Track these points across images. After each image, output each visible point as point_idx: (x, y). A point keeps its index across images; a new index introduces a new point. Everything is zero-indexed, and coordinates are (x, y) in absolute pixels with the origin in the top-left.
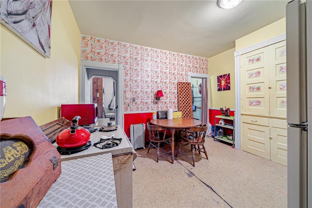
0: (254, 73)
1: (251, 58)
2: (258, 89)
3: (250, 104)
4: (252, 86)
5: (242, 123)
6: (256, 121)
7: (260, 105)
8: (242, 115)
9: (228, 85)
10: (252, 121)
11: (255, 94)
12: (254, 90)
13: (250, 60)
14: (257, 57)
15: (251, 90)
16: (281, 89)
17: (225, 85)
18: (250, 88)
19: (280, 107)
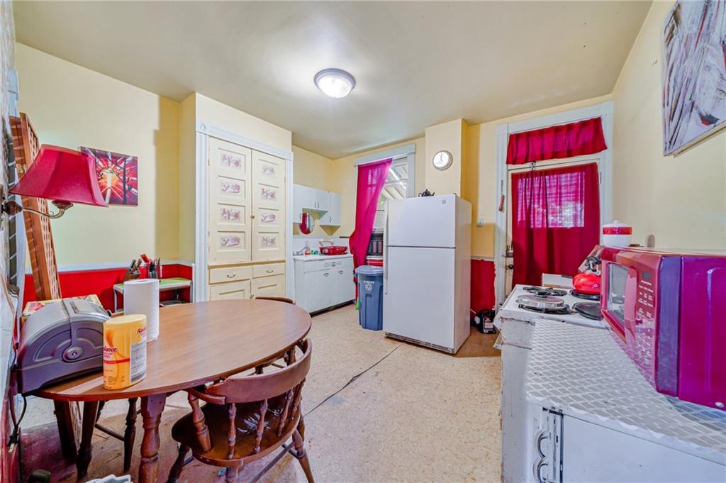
0: (231, 185)
1: (228, 154)
2: (237, 216)
3: (223, 245)
4: (227, 208)
5: (209, 286)
6: (234, 275)
7: (239, 245)
8: (210, 268)
9: (130, 189)
10: (228, 276)
11: (232, 224)
12: (231, 218)
13: (225, 157)
14: (236, 157)
15: (225, 217)
16: (262, 220)
17: (117, 185)
18: (224, 213)
19: (262, 247)
